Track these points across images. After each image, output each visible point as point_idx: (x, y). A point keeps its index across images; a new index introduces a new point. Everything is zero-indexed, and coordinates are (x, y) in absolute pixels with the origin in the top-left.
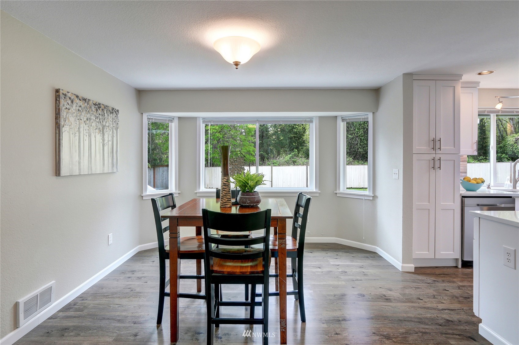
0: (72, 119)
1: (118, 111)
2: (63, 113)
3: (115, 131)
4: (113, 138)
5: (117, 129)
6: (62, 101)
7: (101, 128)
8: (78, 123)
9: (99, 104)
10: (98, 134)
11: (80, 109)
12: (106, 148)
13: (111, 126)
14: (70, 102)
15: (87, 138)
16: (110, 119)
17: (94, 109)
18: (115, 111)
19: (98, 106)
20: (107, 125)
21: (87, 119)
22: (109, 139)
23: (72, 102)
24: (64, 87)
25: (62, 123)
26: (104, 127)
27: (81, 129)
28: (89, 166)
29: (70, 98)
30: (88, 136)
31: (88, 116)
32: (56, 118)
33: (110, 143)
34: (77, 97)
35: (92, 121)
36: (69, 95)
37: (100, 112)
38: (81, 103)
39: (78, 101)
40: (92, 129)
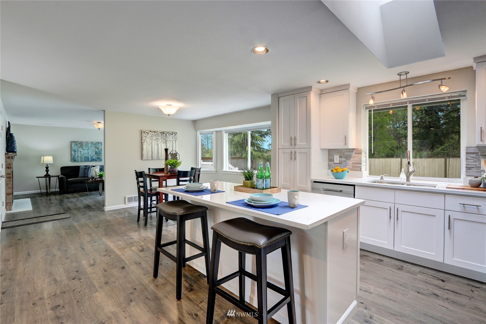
0: (148, 140)
1: (176, 133)
2: (144, 138)
3: (174, 142)
4: (173, 144)
5: (175, 141)
6: (143, 134)
7: (165, 141)
8: (151, 141)
9: (164, 132)
10: (163, 144)
11: (152, 135)
13: (172, 140)
14: (147, 134)
16: (170, 137)
17: (160, 135)
18: (174, 134)
20: (169, 140)
21: (156, 139)
22: (170, 145)
23: (148, 134)
24: (144, 129)
27: (153, 143)
28: (157, 156)
29: (147, 133)
30: (157, 145)
31: (157, 137)
32: (142, 140)
33: (171, 147)
34: (151, 131)
35: (159, 139)
36: (146, 131)
37: (164, 135)
38: (153, 133)
39: (151, 133)
40: (159, 142)
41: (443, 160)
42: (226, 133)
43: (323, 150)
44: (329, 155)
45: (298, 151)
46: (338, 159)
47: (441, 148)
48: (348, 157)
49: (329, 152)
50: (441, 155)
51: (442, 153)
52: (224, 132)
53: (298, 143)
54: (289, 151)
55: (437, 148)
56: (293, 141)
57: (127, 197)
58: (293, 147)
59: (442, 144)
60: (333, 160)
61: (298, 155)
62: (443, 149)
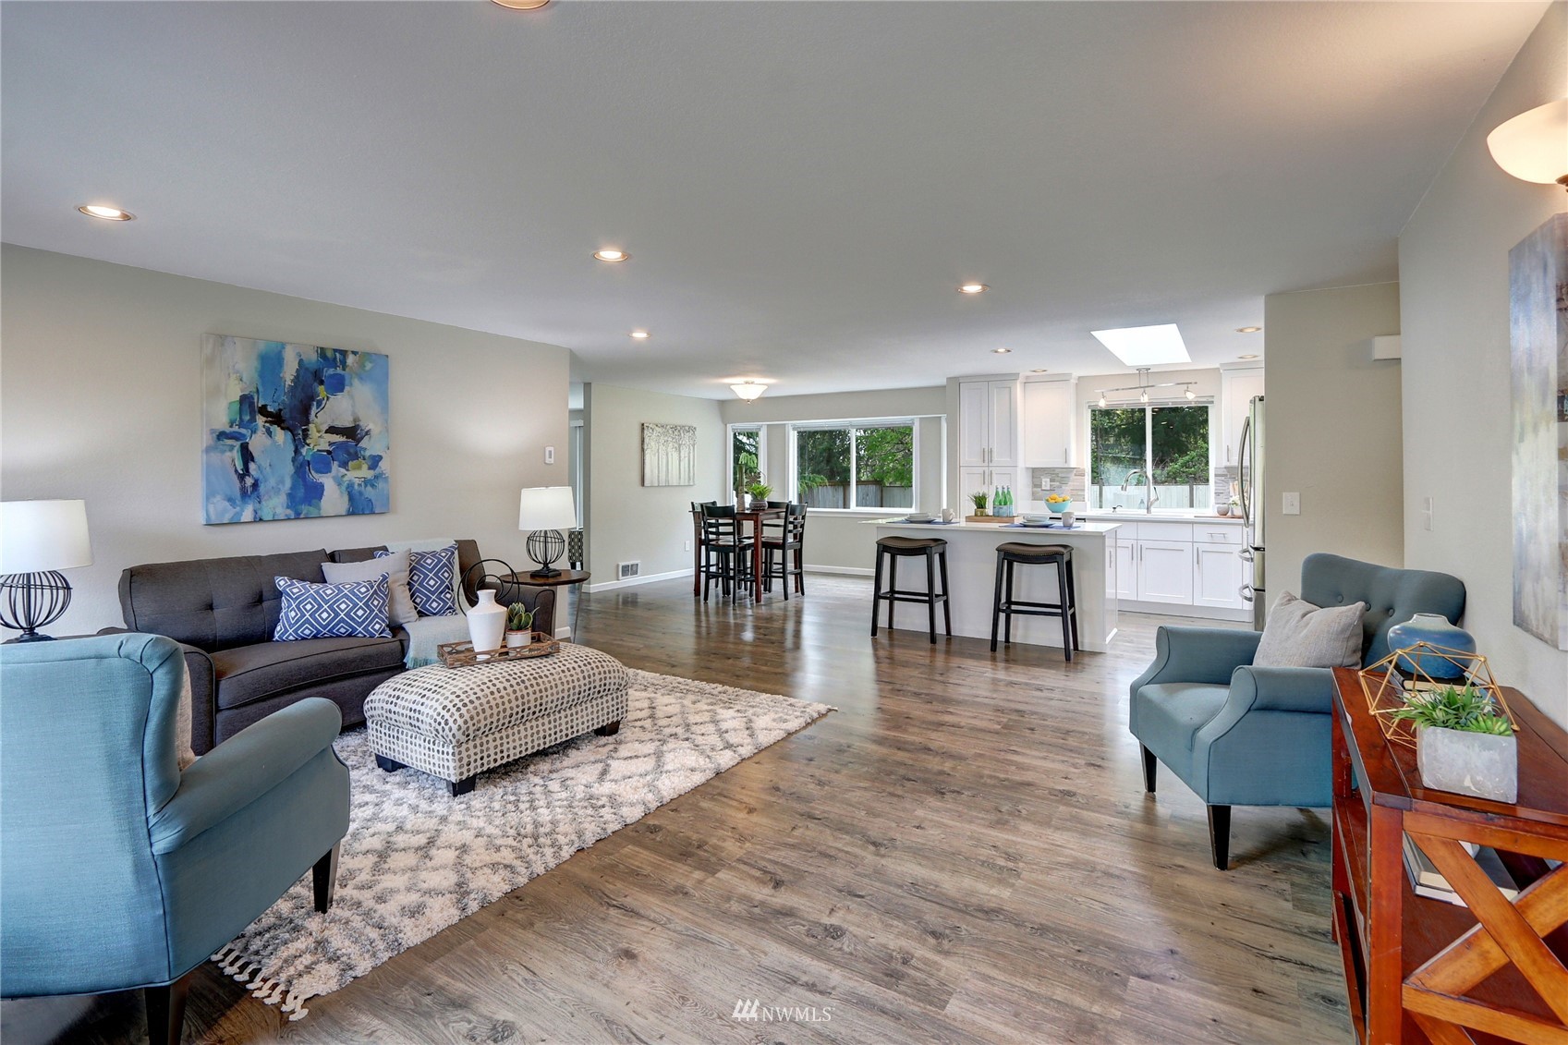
0: (653, 444)
1: (695, 428)
2: (646, 440)
3: (692, 448)
4: (689, 453)
5: (694, 445)
6: (645, 432)
7: (678, 446)
8: (659, 445)
9: (677, 426)
10: (675, 452)
11: (660, 434)
12: (682, 464)
13: (688, 441)
14: (652, 430)
15: (665, 457)
16: (686, 438)
17: (670, 432)
18: (692, 429)
19: (675, 428)
20: (684, 442)
21: (666, 441)
22: (686, 455)
23: (654, 430)
24: (648, 420)
25: (645, 448)
26: (680, 445)
27: (661, 450)
28: (666, 479)
29: (652, 428)
30: (665, 455)
31: (666, 438)
32: (643, 444)
33: (687, 459)
34: (658, 425)
35: (669, 440)
36: (652, 425)
37: (676, 433)
38: (659, 430)
39: (657, 428)
40: (669, 449)
41: (1187, 488)
42: (794, 429)
43: (1027, 468)
44: (1033, 477)
45: (995, 470)
46: (1049, 483)
47: (1181, 461)
48: (1064, 481)
49: (1033, 472)
50: (1181, 477)
51: (1183, 472)
52: (791, 428)
53: (995, 457)
54: (981, 470)
55: (1172, 461)
56: (987, 455)
57: (622, 564)
58: (986, 464)
59: (1183, 452)
60: (1040, 486)
61: (994, 476)
62: (1185, 465)
